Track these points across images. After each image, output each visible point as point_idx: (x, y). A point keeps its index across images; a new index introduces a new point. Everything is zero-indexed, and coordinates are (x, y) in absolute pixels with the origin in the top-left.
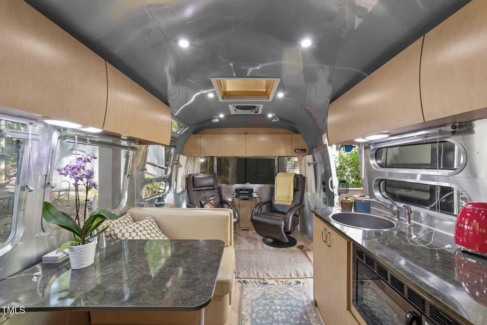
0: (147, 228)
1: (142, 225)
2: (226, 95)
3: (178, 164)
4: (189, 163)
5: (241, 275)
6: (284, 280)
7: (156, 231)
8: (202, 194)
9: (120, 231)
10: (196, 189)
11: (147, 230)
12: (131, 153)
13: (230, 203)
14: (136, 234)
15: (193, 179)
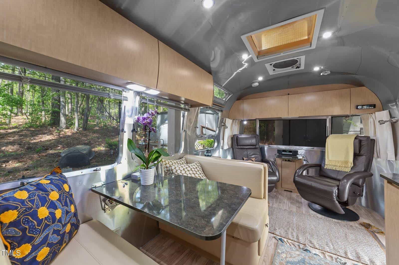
0: (193, 169)
1: (190, 167)
2: (260, 54)
3: (225, 126)
4: (234, 125)
5: (277, 232)
6: (334, 256)
7: (200, 173)
8: (244, 152)
9: (175, 168)
10: (239, 147)
11: (193, 171)
12: (186, 113)
13: (270, 162)
14: (184, 172)
15: (237, 139)
